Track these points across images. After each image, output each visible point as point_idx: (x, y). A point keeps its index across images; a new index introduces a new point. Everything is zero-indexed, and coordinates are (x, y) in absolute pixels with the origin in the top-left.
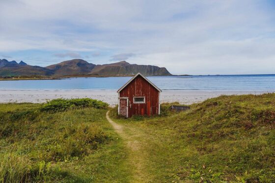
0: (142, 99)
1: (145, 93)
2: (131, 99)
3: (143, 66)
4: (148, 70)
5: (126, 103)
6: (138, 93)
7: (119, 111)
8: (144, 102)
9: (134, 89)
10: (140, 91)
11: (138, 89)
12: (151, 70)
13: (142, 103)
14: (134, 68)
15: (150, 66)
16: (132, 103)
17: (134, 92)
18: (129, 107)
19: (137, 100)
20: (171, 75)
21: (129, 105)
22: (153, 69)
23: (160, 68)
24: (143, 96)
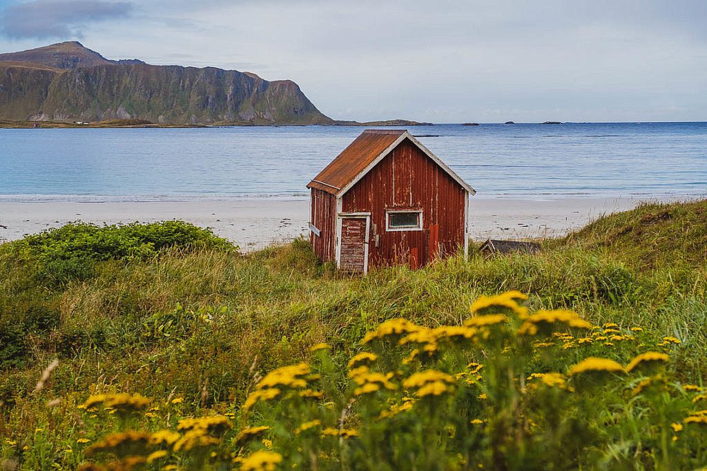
0: (411, 219)
1: (422, 197)
2: (378, 218)
3: (179, 69)
4: (203, 93)
5: (363, 229)
6: (401, 197)
7: (338, 258)
8: (419, 227)
9: (389, 186)
10: (409, 191)
11: (402, 184)
12: (220, 95)
13: (414, 229)
14: (126, 80)
15: (215, 75)
16: (381, 229)
17: (389, 195)
18: (371, 243)
19: (398, 219)
20: (325, 122)
21: (371, 236)
22: (230, 91)
23: (266, 83)
24: (415, 207)
